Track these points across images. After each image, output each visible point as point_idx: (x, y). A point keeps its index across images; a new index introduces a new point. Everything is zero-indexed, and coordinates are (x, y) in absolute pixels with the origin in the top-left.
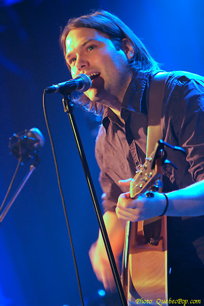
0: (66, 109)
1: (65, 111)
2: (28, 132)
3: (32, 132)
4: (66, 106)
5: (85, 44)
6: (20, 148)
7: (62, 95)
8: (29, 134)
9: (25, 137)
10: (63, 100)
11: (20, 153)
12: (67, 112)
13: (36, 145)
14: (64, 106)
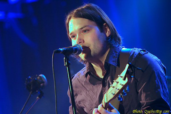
0: (65, 64)
1: (65, 65)
2: (38, 76)
3: (40, 77)
4: (65, 62)
5: (82, 28)
6: (32, 85)
7: (64, 56)
8: (38, 78)
9: (36, 79)
10: (64, 58)
11: (32, 88)
12: (66, 66)
13: (41, 85)
14: (64, 62)
